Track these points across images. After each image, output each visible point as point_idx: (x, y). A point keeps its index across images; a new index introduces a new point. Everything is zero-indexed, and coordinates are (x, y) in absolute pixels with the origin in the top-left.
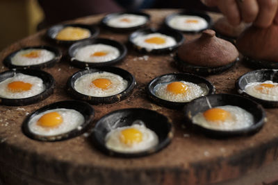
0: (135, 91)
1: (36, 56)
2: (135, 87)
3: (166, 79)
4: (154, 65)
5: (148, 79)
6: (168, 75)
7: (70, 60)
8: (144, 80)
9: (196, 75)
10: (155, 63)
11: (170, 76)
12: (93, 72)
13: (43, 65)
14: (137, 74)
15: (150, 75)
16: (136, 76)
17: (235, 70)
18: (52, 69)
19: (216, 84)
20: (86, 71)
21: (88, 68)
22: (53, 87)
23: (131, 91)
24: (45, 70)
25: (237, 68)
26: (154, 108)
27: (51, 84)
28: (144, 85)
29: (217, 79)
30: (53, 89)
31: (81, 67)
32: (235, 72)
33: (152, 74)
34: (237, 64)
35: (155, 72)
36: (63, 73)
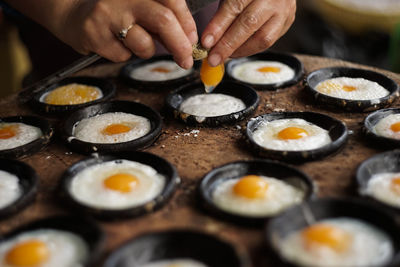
0: (178, 193)
1: (11, 135)
2: (178, 186)
3: (230, 170)
4: (209, 145)
5: (199, 172)
6: (235, 163)
7: (66, 139)
8: (193, 173)
9: (283, 164)
11: (238, 166)
12: (105, 161)
13: (20, 150)
14: (180, 162)
15: (203, 164)
16: (180, 167)
17: (348, 151)
18: (36, 156)
19: (318, 178)
20: (92, 161)
21: (96, 155)
22: (34, 189)
23: (171, 195)
24: (23, 159)
25: (351, 148)
26: (212, 227)
27: (31, 184)
28: (193, 183)
29: (319, 169)
30: (35, 195)
31: (85, 151)
32: (347, 155)
33: (206, 161)
34: (350, 142)
35: (211, 158)
36: (54, 163)
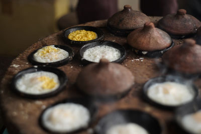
4: (148, 66)
5: (143, 80)
10: (149, 64)
18: (66, 66)
22: (65, 84)
26: (148, 109)
28: (139, 85)
36: (74, 70)
